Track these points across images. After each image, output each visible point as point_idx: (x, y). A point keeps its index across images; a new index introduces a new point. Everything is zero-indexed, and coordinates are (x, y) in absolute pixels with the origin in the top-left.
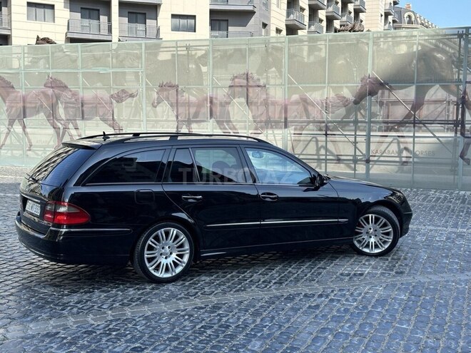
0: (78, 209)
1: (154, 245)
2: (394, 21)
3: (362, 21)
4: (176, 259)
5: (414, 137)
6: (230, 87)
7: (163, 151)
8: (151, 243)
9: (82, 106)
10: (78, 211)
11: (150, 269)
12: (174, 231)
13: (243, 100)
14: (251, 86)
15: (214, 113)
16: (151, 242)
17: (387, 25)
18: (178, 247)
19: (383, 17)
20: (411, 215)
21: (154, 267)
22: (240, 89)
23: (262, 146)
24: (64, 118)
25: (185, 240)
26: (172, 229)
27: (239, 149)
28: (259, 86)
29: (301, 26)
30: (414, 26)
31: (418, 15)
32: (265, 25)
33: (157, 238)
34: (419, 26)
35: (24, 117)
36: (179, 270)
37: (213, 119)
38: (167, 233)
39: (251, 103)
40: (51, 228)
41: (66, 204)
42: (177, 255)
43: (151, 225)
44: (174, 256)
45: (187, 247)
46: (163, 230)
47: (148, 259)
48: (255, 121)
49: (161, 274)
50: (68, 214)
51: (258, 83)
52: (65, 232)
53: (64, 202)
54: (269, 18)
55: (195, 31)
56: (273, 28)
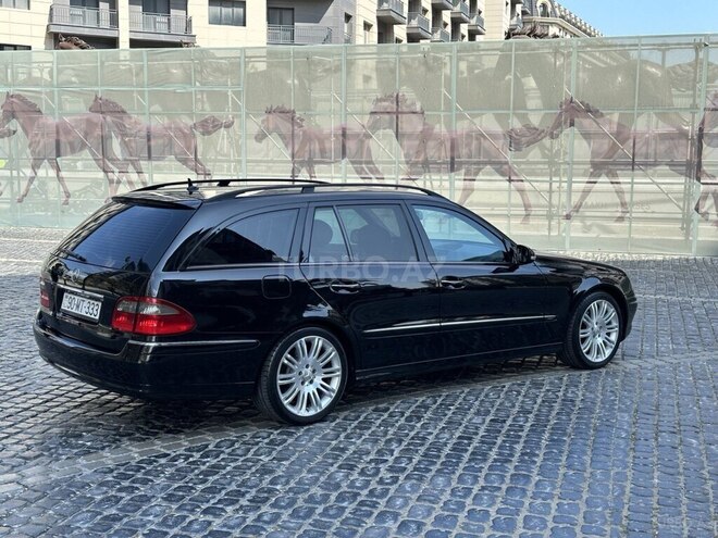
0: (177, 308)
1: (290, 365)
2: (524, 13)
3: (480, 12)
4: (322, 385)
5: (632, 183)
6: (372, 113)
7: (295, 212)
8: (286, 362)
9: (149, 140)
10: (175, 312)
11: (285, 402)
12: (318, 342)
13: (391, 132)
14: (402, 113)
15: (348, 151)
16: (287, 359)
17: (515, 18)
18: (325, 367)
19: (509, 6)
20: (636, 305)
21: (290, 399)
22: (387, 117)
23: (434, 201)
24: (120, 157)
25: (335, 356)
26: (317, 338)
27: (404, 207)
28: (414, 113)
29: (400, 19)
30: (550, 19)
31: (556, 4)
32: (348, 18)
33: (294, 353)
34: (559, 20)
35: (58, 155)
36: (326, 402)
37: (346, 159)
38: (309, 344)
39: (403, 135)
40: (131, 342)
41: (154, 300)
42: (323, 380)
43: (287, 332)
44: (318, 380)
45: (337, 366)
46: (303, 339)
47: (282, 387)
48: (407, 163)
49: (301, 411)
50: (160, 318)
51: (413, 108)
52: (155, 348)
53: (150, 296)
54: (353, 6)
55: (245, 25)
56: (359, 23)
